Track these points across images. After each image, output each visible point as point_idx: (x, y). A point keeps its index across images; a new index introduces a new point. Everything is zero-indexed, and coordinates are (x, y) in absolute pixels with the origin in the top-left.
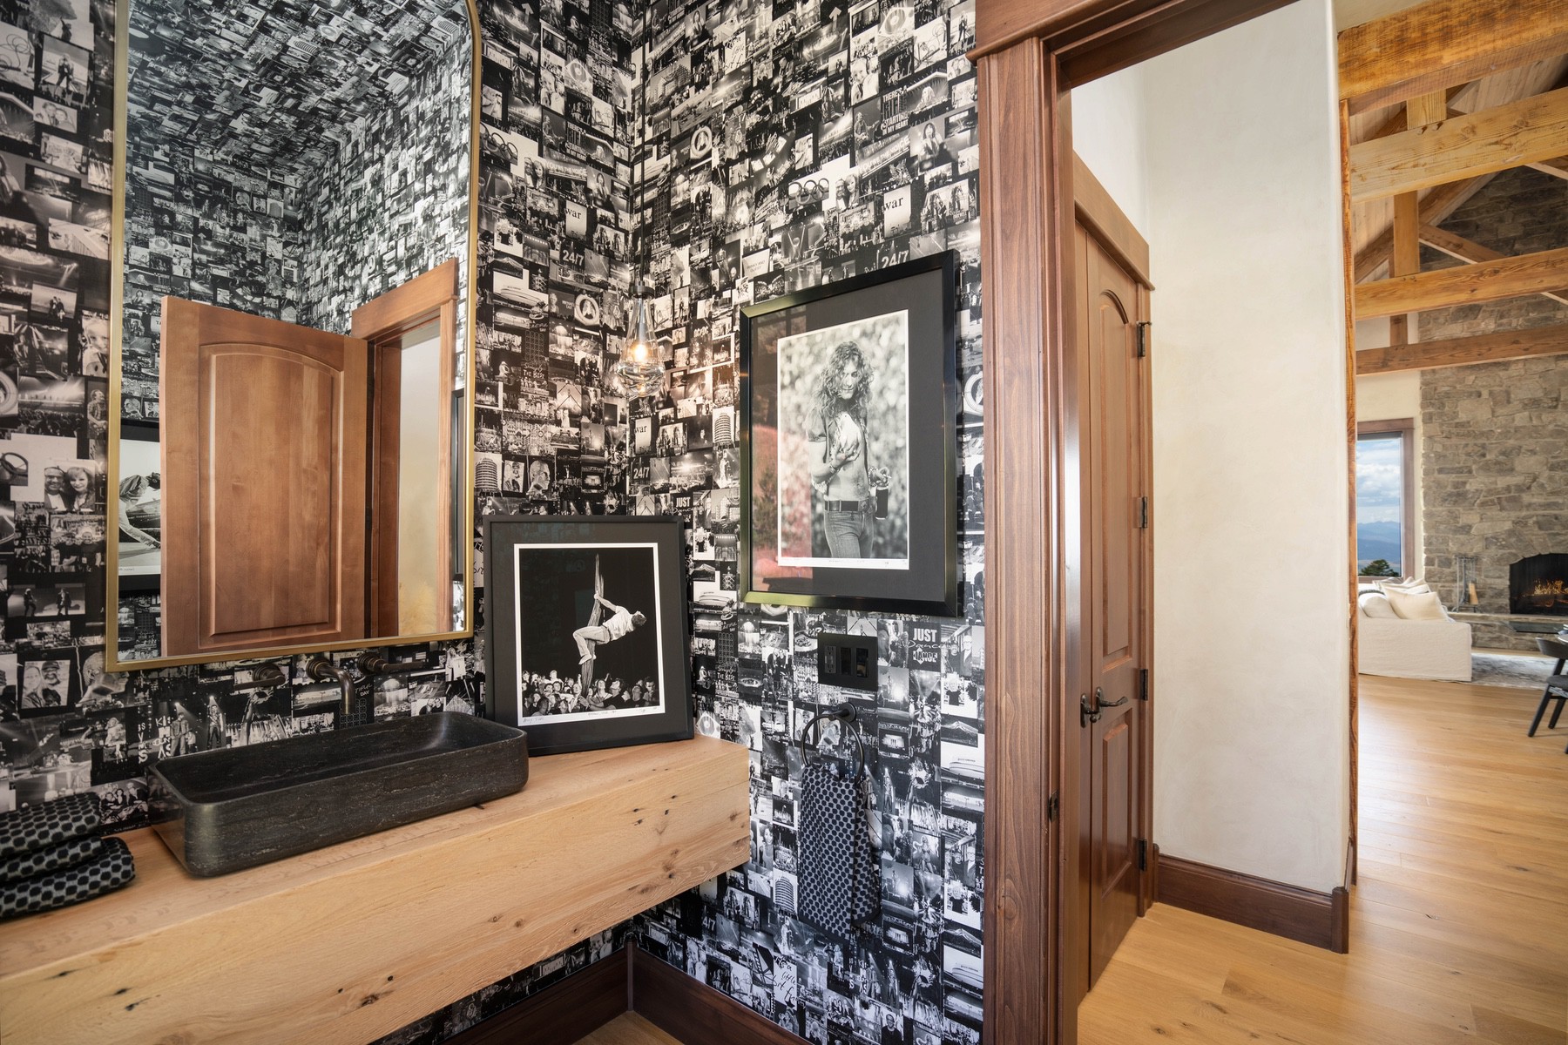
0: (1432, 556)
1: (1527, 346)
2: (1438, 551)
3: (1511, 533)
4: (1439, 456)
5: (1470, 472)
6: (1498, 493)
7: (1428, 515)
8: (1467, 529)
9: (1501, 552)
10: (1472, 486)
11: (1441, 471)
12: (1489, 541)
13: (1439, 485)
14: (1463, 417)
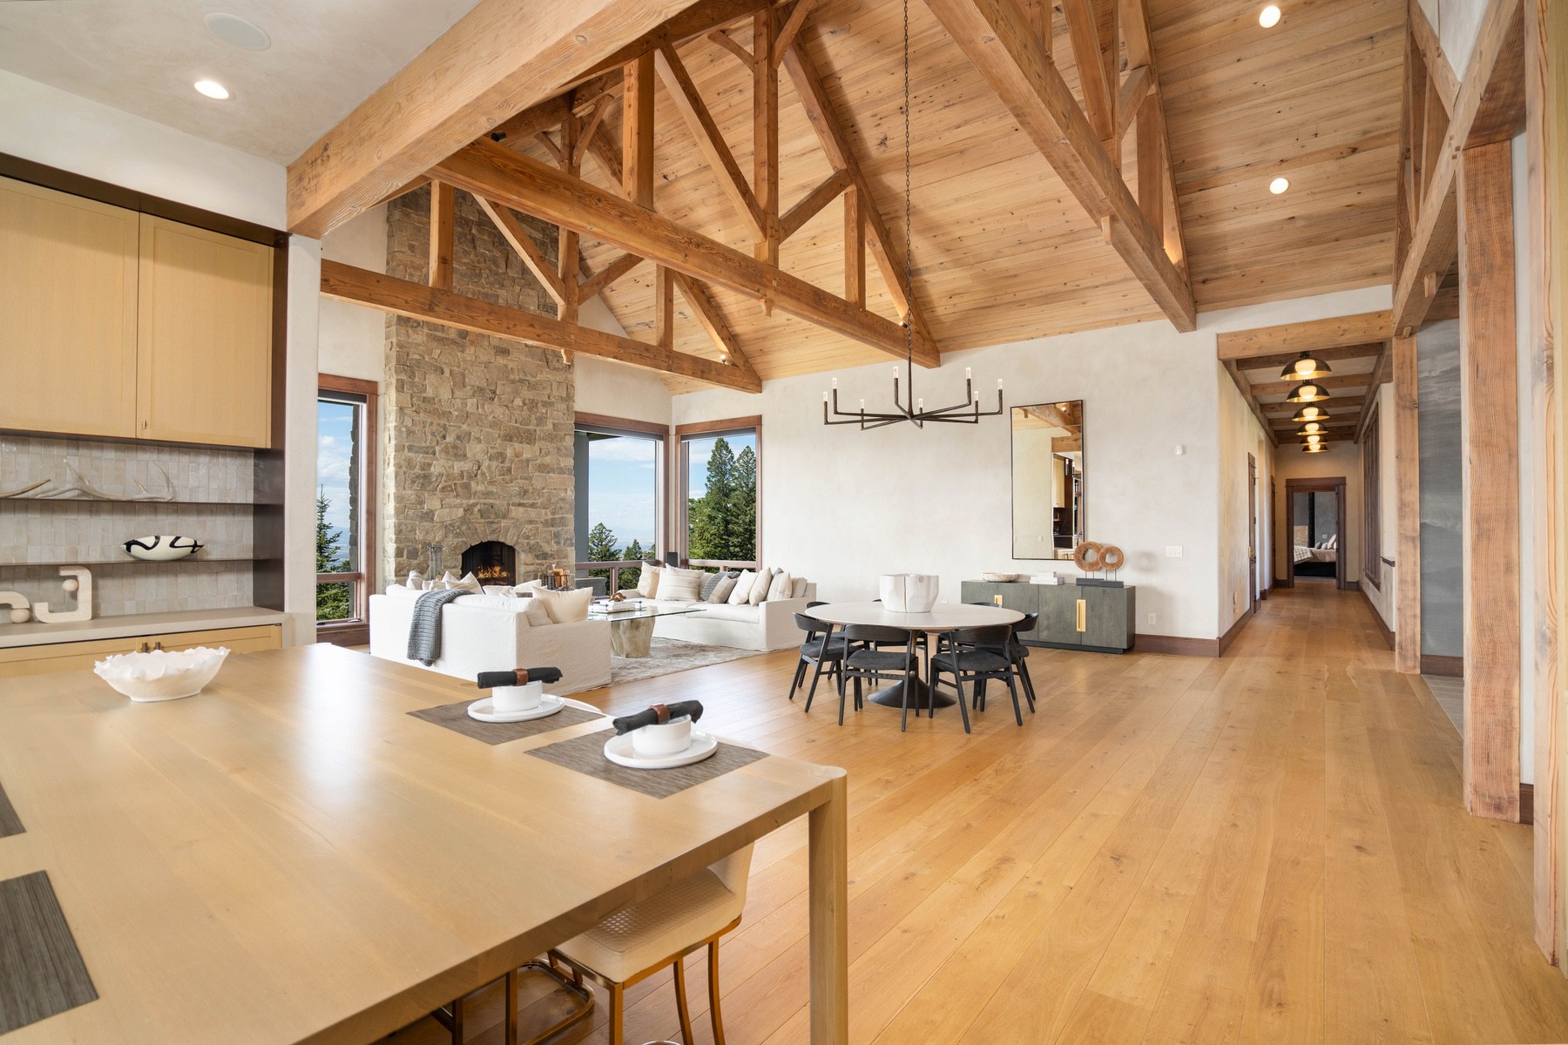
0: (402, 546)
1: (540, 332)
2: (407, 540)
3: (463, 520)
4: (410, 432)
5: (434, 453)
6: (454, 479)
7: (399, 499)
8: (429, 516)
9: (456, 540)
10: (435, 469)
11: (410, 448)
12: (448, 528)
13: (410, 464)
14: (430, 393)
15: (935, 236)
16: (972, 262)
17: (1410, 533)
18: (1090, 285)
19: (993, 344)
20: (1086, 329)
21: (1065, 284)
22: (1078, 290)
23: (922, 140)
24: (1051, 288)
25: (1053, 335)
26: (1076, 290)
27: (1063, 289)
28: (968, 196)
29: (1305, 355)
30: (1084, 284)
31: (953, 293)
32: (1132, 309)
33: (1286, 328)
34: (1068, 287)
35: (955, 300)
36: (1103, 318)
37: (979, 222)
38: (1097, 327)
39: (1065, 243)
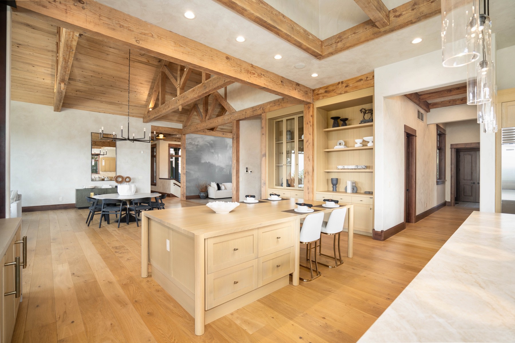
15: (82, 71)
16: (92, 84)
17: (185, 173)
18: (125, 104)
19: (84, 110)
20: (118, 115)
21: (119, 101)
22: (122, 104)
23: (96, 43)
24: (114, 101)
25: (107, 113)
26: (121, 104)
27: (117, 102)
28: (102, 66)
29: (161, 133)
30: (124, 103)
31: (78, 90)
32: (133, 113)
33: (165, 128)
34: (119, 103)
35: (78, 93)
36: (124, 113)
37: (101, 75)
38: (121, 115)
39: (124, 91)
